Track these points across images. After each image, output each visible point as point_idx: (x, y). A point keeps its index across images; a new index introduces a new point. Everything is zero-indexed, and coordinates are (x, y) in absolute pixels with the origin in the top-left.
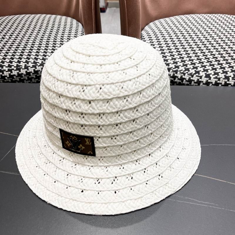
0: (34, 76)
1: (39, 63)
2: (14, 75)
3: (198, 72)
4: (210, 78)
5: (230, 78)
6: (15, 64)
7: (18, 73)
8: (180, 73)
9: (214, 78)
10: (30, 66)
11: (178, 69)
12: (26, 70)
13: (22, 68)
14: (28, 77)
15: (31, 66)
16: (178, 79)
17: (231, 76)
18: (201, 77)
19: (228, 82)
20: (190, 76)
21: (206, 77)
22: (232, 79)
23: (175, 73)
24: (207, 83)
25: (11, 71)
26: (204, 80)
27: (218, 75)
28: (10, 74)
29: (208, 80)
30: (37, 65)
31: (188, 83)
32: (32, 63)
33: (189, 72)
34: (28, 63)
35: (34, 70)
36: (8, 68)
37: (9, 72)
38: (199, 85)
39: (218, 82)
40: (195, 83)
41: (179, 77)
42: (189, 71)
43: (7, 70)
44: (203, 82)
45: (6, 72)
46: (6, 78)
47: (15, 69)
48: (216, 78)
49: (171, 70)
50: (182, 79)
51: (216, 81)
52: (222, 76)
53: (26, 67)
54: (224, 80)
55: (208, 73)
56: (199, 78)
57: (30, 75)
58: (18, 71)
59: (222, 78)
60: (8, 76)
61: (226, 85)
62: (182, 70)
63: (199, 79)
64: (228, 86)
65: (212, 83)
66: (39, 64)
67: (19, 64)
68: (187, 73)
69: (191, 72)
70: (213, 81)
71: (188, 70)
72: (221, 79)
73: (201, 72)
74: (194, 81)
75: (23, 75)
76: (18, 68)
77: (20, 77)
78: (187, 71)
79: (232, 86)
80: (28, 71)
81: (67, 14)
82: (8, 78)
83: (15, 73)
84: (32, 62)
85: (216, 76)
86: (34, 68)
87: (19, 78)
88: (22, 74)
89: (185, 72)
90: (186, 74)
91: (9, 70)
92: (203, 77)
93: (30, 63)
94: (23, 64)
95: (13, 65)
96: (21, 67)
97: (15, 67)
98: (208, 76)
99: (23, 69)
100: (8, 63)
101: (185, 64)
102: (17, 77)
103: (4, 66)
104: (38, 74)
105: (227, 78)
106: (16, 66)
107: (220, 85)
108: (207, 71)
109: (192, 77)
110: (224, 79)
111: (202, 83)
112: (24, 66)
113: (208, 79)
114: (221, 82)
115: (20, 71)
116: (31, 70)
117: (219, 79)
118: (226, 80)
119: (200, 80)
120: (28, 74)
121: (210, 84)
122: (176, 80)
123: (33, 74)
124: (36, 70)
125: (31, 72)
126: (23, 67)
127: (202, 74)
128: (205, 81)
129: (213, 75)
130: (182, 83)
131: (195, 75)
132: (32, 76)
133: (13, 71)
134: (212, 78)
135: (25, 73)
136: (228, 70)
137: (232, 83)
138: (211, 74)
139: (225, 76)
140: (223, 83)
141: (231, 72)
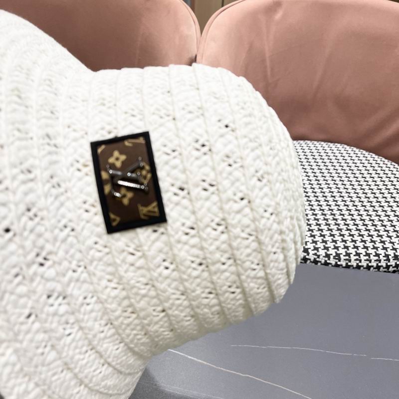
4: (308, 255)
5: (331, 256)
9: (313, 254)
17: (332, 254)
19: (328, 261)
22: (334, 259)
24: (305, 259)
27: (318, 251)
29: (305, 256)
39: (318, 259)
48: (315, 254)
51: (315, 258)
52: (322, 253)
54: (324, 258)
55: (306, 247)
59: (322, 255)
61: (326, 264)
64: (328, 265)
65: (310, 259)
70: (311, 257)
72: (321, 257)
79: (332, 266)
85: (316, 251)
98: (306, 251)
107: (319, 264)
110: (324, 257)
113: (306, 254)
114: (320, 260)
117: (319, 256)
118: (326, 259)
121: (308, 261)
129: (312, 250)
134: (311, 255)
136: (330, 245)
137: (333, 263)
138: (310, 248)
139: (326, 253)
140: (323, 261)
141: (333, 249)
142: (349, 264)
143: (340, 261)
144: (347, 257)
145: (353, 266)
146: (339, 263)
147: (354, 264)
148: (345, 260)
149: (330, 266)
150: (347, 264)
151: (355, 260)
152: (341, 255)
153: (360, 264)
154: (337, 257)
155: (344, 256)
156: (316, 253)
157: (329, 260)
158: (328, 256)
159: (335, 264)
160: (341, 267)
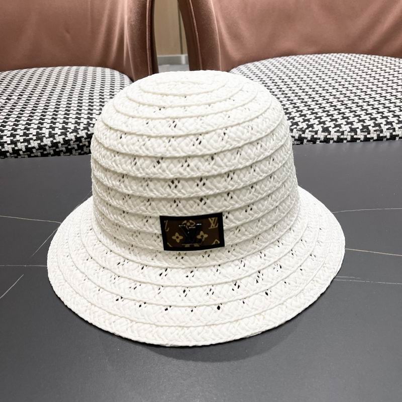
0: (64, 149)
1: (70, 128)
2: (34, 148)
3: (312, 126)
4: (330, 134)
5: (357, 130)
6: (33, 132)
7: (39, 144)
9: (335, 132)
10: (57, 134)
12: (51, 139)
13: (45, 136)
14: (54, 151)
15: (59, 133)
17: (358, 128)
18: (316, 133)
19: (355, 137)
20: (301, 133)
21: (323, 131)
22: (361, 132)
24: (327, 140)
25: (28, 141)
26: (321, 135)
27: (340, 127)
28: (26, 147)
29: (326, 136)
30: (68, 131)
31: (299, 143)
33: (298, 127)
34: (54, 130)
35: (64, 139)
36: (24, 137)
37: (26, 144)
38: (315, 143)
39: (342, 137)
40: (308, 141)
42: (298, 125)
43: (22, 140)
44: (319, 139)
45: (21, 143)
46: (21, 152)
47: (35, 138)
48: (338, 132)
51: (338, 136)
52: (346, 128)
53: (52, 135)
54: (349, 134)
55: (325, 126)
56: (313, 134)
57: (57, 147)
58: (39, 142)
59: (346, 130)
60: (24, 149)
61: (353, 140)
63: (313, 136)
65: (333, 139)
66: (70, 131)
67: (40, 132)
68: (296, 128)
69: (301, 127)
70: (334, 135)
71: (296, 124)
72: (346, 133)
73: (315, 126)
74: (306, 138)
75: (47, 148)
76: (39, 137)
77: (42, 151)
78: (295, 126)
79: (361, 141)
80: (55, 141)
81: (103, 64)
82: (23, 152)
83: (34, 144)
84: (59, 128)
85: (338, 128)
86: (63, 137)
87: (41, 153)
88: (46, 145)
89: (292, 127)
90: (295, 130)
91: (25, 141)
92: (319, 132)
93: (56, 129)
94: (46, 132)
95: (30, 132)
96: (43, 135)
97: (33, 135)
98: (326, 130)
99: (46, 138)
100: (24, 130)
101: (291, 117)
102: (37, 150)
103: (18, 134)
104: (70, 145)
105: (354, 130)
106: (35, 134)
107: (345, 141)
108: (324, 123)
109: (304, 133)
110: (349, 132)
111: (319, 141)
113: (326, 134)
114: (345, 137)
115: (42, 141)
116: (59, 139)
117: (343, 133)
118: (353, 134)
119: (315, 136)
120: (55, 145)
121: (331, 141)
123: (62, 144)
124: (67, 139)
125: (59, 142)
126: (47, 136)
127: (318, 128)
128: (322, 138)
129: (333, 128)
131: (307, 131)
132: (61, 149)
133: (31, 141)
134: (332, 132)
135: (49, 144)
136: (353, 119)
137: (362, 137)
138: (330, 127)
139: (350, 127)
140: (349, 138)
141: (358, 122)
142: (381, 135)
143: (369, 133)
144: (377, 128)
145: (386, 137)
146: (368, 136)
147: (387, 134)
148: (375, 131)
149: (358, 141)
150: (378, 135)
151: (387, 129)
152: (369, 127)
153: (394, 133)
154: (364, 130)
155: (373, 127)
156: (338, 130)
157: (356, 134)
159: (364, 138)
160: (371, 141)
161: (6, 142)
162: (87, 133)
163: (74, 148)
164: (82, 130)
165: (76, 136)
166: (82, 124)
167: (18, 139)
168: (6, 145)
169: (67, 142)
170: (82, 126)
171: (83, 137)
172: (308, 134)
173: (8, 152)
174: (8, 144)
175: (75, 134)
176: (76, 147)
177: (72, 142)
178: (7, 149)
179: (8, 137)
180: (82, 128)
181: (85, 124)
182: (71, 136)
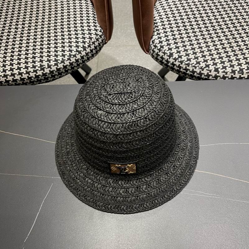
0: (57, 73)
1: (59, 60)
2: (40, 75)
3: (207, 66)
4: (218, 73)
5: (236, 71)
6: (38, 64)
7: (43, 73)
8: (192, 66)
9: (222, 72)
10: (52, 65)
11: (190, 62)
12: (49, 69)
14: (52, 75)
15: (54, 65)
16: (190, 72)
18: (210, 71)
19: (234, 76)
20: (201, 70)
22: (238, 73)
23: (187, 66)
24: (216, 77)
26: (213, 73)
27: (226, 69)
28: (35, 75)
29: (216, 74)
30: (59, 63)
31: (199, 76)
32: (53, 61)
33: (200, 66)
34: (50, 62)
35: (57, 68)
36: (33, 69)
37: (35, 73)
38: (209, 77)
39: (226, 76)
41: (191, 70)
42: (200, 64)
43: (32, 71)
44: (212, 75)
45: (32, 73)
46: (33, 78)
47: (39, 69)
48: (224, 72)
49: (184, 63)
50: (193, 72)
51: (223, 75)
52: (229, 70)
53: (49, 66)
55: (217, 67)
56: (208, 72)
57: (53, 73)
58: (42, 71)
60: (34, 76)
62: (193, 63)
63: (208, 73)
64: (234, 79)
65: (220, 76)
67: (42, 64)
68: (198, 66)
70: (221, 74)
72: (228, 73)
73: (210, 66)
74: (204, 74)
75: (47, 74)
79: (237, 79)
80: (51, 70)
83: (40, 73)
86: (56, 66)
87: (44, 77)
88: (46, 73)
89: (196, 65)
91: (34, 71)
92: (213, 71)
93: (51, 61)
94: (45, 64)
95: (37, 65)
96: (44, 66)
97: (39, 67)
98: (216, 70)
99: (46, 69)
100: (32, 63)
101: (196, 57)
102: (42, 76)
103: (29, 67)
107: (227, 79)
108: (216, 64)
109: (203, 70)
110: (230, 73)
111: (211, 76)
112: (47, 65)
114: (228, 76)
115: (44, 71)
116: (54, 68)
117: (226, 73)
118: (233, 74)
119: (210, 74)
120: (51, 72)
121: (218, 77)
122: (188, 73)
123: (56, 71)
124: (58, 68)
125: (54, 70)
126: (47, 67)
127: (212, 68)
128: (214, 75)
130: (193, 75)
131: (205, 69)
132: (55, 74)
133: (37, 71)
134: (220, 72)
135: (48, 72)
136: (235, 63)
137: (238, 77)
138: (220, 68)
139: (232, 69)
140: (230, 77)
141: (238, 66)
143: (243, 74)
146: (242, 76)
148: (247, 73)
152: (244, 70)
154: (240, 72)
155: (246, 70)
156: (224, 71)
157: (235, 74)
158: (233, 72)
159: (239, 77)
160: (243, 79)
161: (23, 73)
162: (70, 63)
163: (63, 72)
164: (67, 61)
165: (63, 65)
166: (66, 56)
167: (30, 70)
168: (23, 75)
169: (58, 70)
170: (66, 58)
171: (67, 65)
172: (205, 71)
173: (25, 78)
174: (25, 74)
175: (63, 64)
176: (64, 71)
177: (61, 70)
178: (24, 77)
179: (24, 69)
180: (66, 59)
181: (68, 56)
182: (61, 66)
